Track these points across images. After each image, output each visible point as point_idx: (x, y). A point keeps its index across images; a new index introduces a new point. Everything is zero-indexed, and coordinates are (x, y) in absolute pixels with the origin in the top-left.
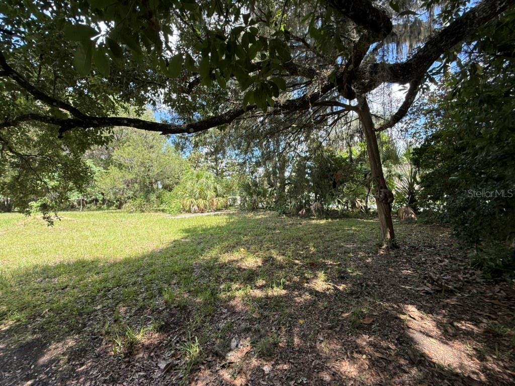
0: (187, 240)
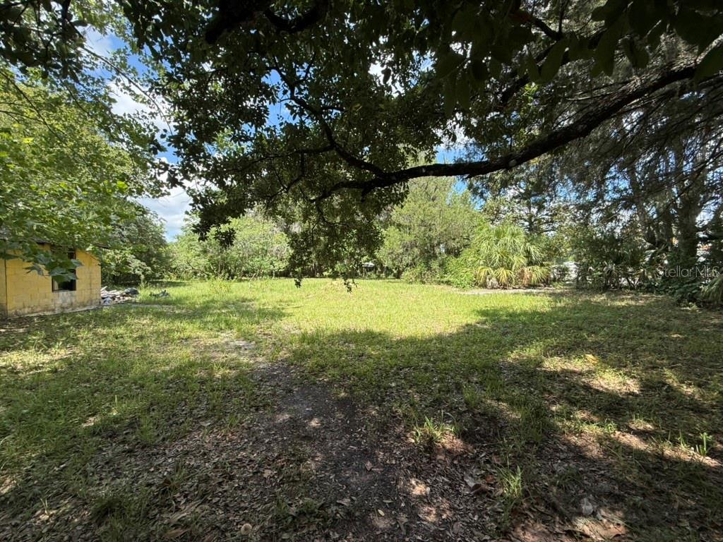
0: (485, 327)
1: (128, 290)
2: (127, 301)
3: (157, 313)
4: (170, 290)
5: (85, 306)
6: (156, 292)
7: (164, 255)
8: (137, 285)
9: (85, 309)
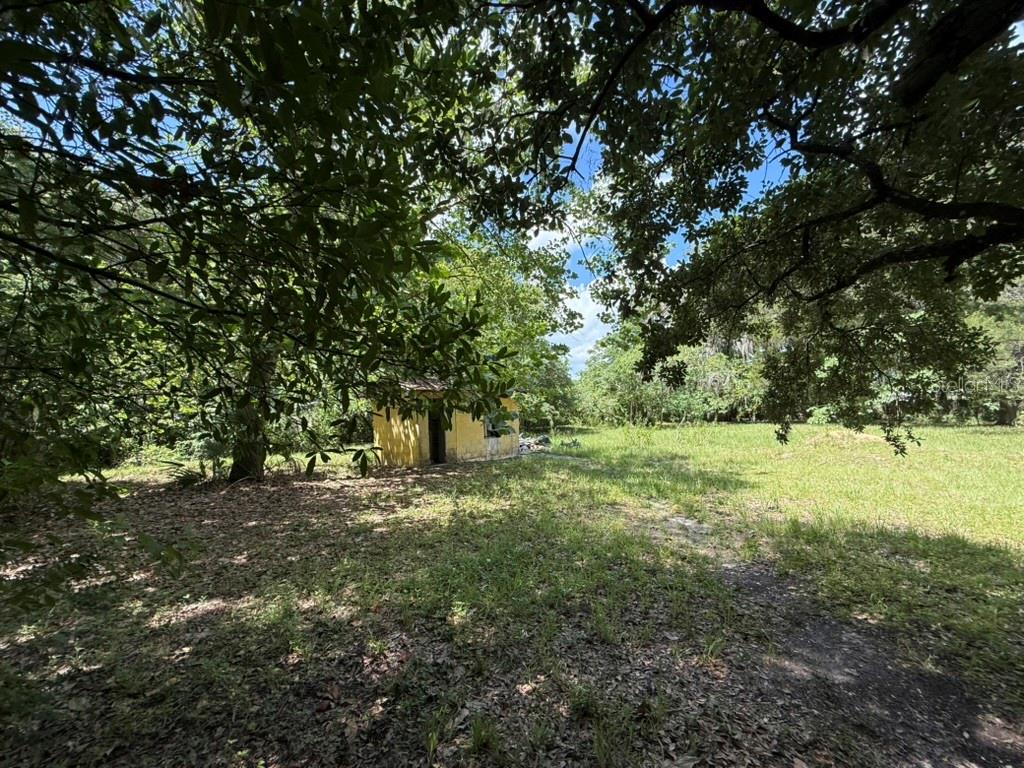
1: (540, 438)
2: (541, 451)
3: (572, 467)
4: (579, 438)
5: (507, 454)
6: (567, 440)
7: (569, 396)
8: (547, 431)
9: (508, 457)
